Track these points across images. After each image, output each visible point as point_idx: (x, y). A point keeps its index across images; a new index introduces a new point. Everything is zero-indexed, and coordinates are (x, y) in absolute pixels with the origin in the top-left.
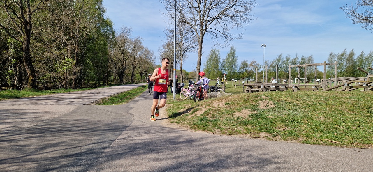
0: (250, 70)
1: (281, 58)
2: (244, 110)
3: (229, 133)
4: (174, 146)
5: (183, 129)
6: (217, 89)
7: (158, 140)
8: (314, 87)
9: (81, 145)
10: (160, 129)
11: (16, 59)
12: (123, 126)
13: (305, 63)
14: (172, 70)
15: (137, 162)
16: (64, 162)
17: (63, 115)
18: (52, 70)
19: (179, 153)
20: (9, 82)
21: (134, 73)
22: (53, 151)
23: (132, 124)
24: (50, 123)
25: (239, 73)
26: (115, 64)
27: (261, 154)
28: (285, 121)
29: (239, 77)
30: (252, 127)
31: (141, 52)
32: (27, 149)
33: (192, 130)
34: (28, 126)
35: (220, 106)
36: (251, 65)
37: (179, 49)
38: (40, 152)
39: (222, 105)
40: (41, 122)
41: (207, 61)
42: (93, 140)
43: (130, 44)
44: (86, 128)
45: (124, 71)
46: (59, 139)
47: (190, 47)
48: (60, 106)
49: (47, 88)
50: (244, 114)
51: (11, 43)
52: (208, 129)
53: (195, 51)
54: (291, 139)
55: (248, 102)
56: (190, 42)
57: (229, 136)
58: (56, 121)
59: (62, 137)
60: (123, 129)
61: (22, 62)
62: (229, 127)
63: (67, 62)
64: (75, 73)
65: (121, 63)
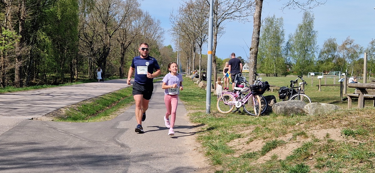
0: (341, 56)
21: (124, 59)
25: (320, 62)
26: (91, 42)
31: (137, 21)
36: (344, 47)
43: (118, 7)
45: (107, 55)
63: (5, 37)
64: (19, 58)
65: (102, 40)
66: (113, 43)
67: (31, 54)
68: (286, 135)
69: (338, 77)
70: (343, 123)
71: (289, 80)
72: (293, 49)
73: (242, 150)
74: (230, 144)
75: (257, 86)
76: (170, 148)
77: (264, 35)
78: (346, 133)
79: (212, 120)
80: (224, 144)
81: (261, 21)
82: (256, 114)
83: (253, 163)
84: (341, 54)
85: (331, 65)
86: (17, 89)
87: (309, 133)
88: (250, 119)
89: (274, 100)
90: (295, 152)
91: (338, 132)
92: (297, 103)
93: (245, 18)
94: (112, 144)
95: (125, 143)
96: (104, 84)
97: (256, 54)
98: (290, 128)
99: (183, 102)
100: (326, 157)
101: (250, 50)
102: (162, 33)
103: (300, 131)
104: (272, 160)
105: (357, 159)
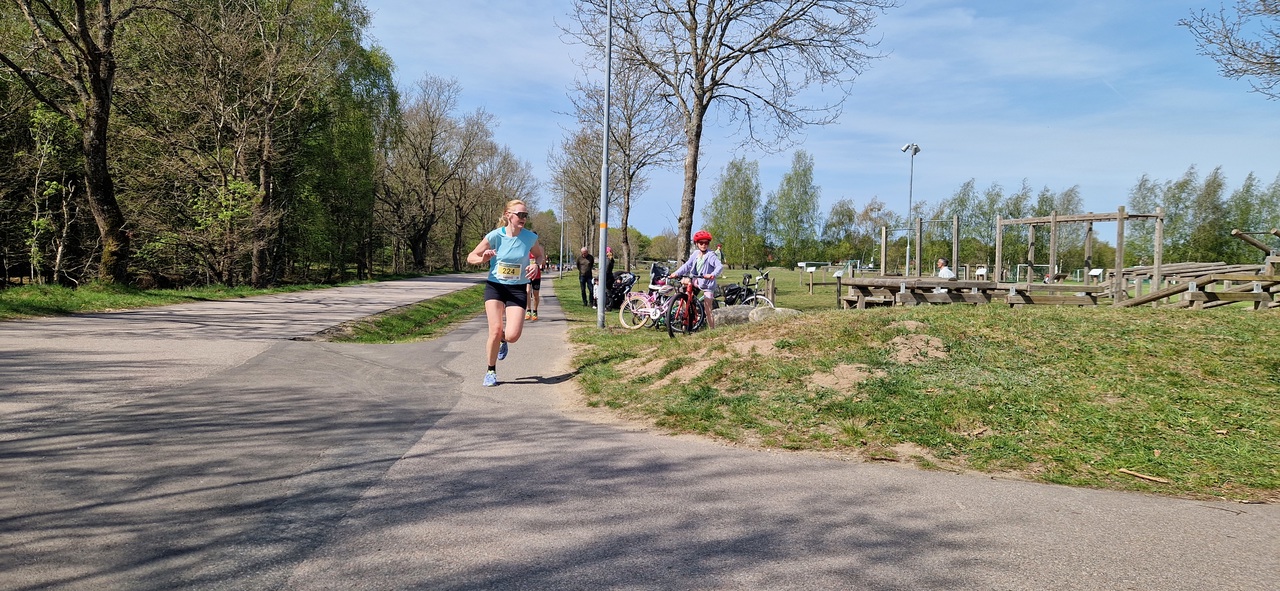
0: (861, 232)
1: (971, 194)
2: (843, 366)
3: (789, 444)
4: (601, 482)
5: (631, 428)
6: (747, 296)
7: (545, 461)
8: (1084, 294)
9: (280, 472)
10: (551, 425)
11: (60, 182)
12: (426, 412)
13: (1053, 213)
14: (592, 228)
15: (477, 532)
16: (226, 527)
17: (219, 373)
18: (181, 219)
19: (617, 505)
20: (35, 259)
21: (462, 236)
22: (186, 492)
23: (457, 406)
24: (175, 399)
25: (824, 243)
26: (398, 205)
27: (899, 516)
28: (982, 407)
29: (822, 256)
30: (868, 424)
31: (487, 165)
32: (97, 485)
33: (663, 433)
34: (101, 407)
35: (758, 352)
36: (866, 216)
37: (620, 156)
38: (143, 494)
39: (765, 350)
40: (146, 395)
41: (715, 201)
42: (324, 457)
44: (300, 418)
45: (428, 227)
46: (208, 452)
47: (659, 149)
48: (210, 344)
49: (164, 283)
50: (841, 380)
51: (42, 126)
52: (718, 427)
53: (674, 164)
54: (1004, 468)
55: (857, 339)
56: (656, 133)
57: (788, 453)
58: (195, 392)
59: (220, 445)
60: (426, 425)
61: (79, 191)
62: (790, 424)
63: (234, 193)
64: (261, 233)
65: (419, 200)
72: (776, 218)
85: (844, 249)
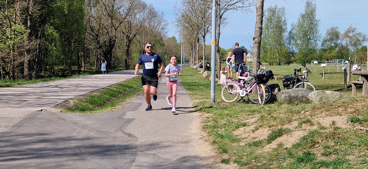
0: (343, 45)
25: (323, 50)
26: (97, 35)
31: (142, 14)
36: (346, 35)
45: (113, 47)
63: (14, 31)
64: (28, 51)
65: (108, 33)
66: (118, 35)
67: (39, 48)
68: (292, 123)
69: (341, 65)
70: (349, 110)
71: (292, 68)
72: (296, 37)
73: (248, 138)
74: (236, 133)
75: (261, 75)
76: (176, 137)
77: (267, 24)
78: (352, 120)
79: (217, 109)
80: (229, 133)
81: (264, 11)
82: (260, 103)
83: (259, 151)
84: (344, 42)
85: (334, 53)
86: (26, 82)
87: (315, 120)
88: (254, 107)
89: (278, 88)
90: (301, 140)
91: (344, 119)
92: (301, 91)
93: (247, 8)
94: (120, 134)
95: (132, 133)
96: (111, 76)
97: (260, 43)
98: (296, 116)
99: (187, 92)
100: (333, 144)
101: (254, 40)
102: (165, 25)
103: (305, 119)
104: (278, 148)
105: (364, 146)
